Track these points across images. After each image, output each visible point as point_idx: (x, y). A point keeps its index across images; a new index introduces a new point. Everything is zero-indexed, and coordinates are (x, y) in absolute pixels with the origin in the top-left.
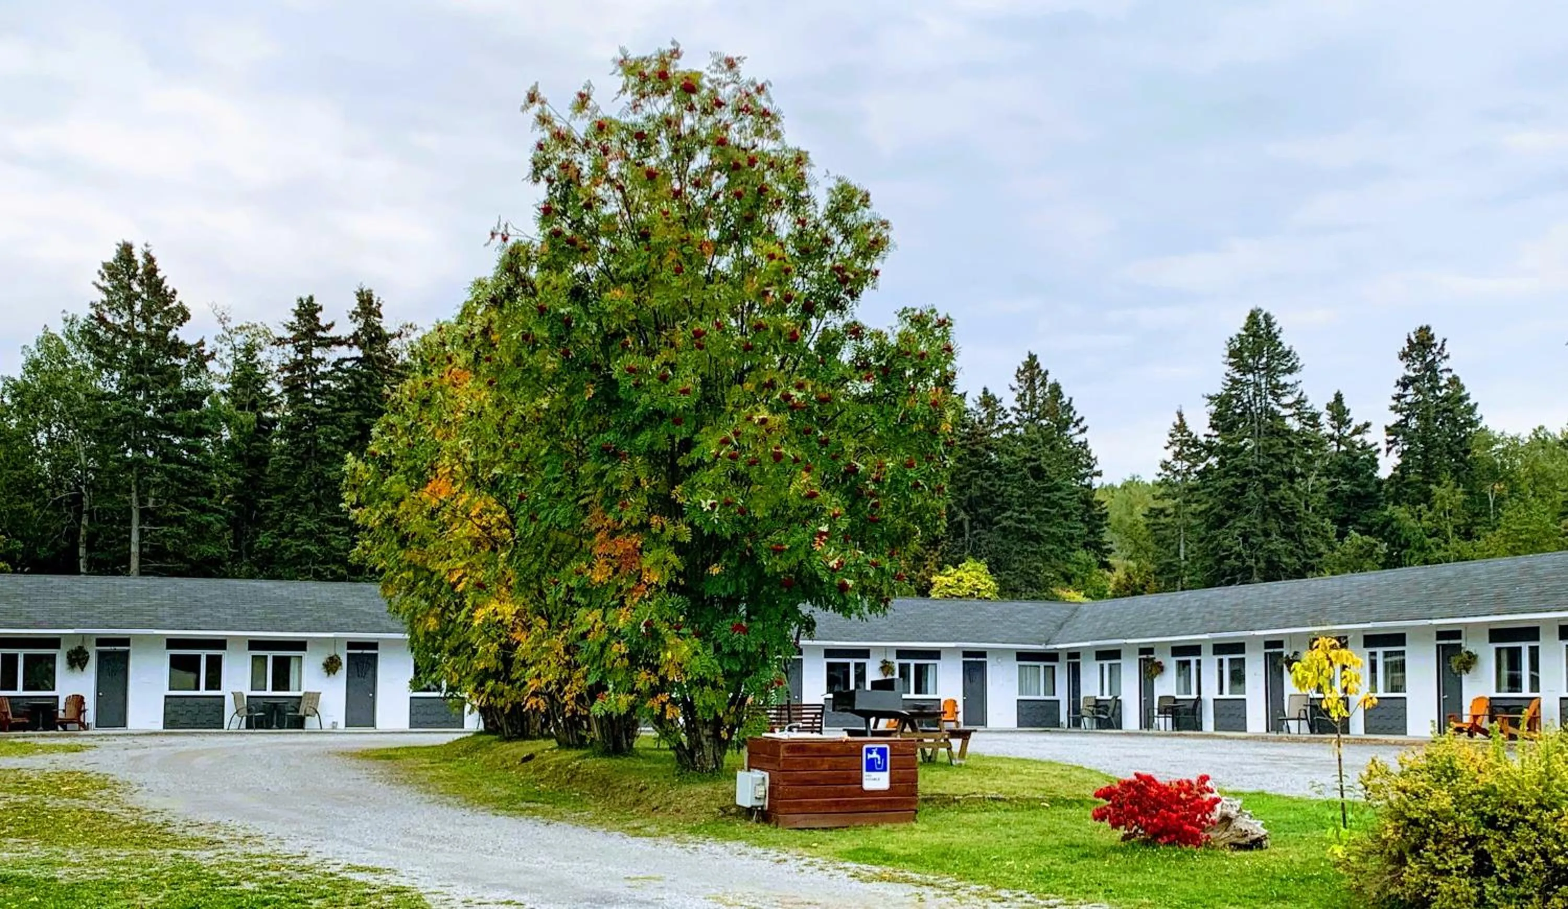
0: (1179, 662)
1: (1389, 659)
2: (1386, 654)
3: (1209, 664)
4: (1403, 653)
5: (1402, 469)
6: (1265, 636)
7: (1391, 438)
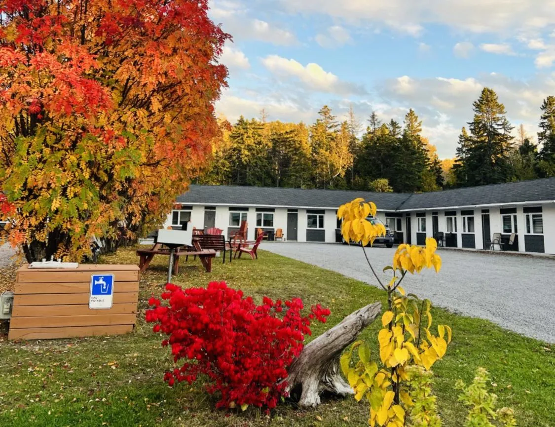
0: (448, 218)
1: (536, 218)
2: (534, 216)
3: (460, 219)
4: (541, 216)
5: (545, 149)
6: (482, 207)
7: (540, 138)
